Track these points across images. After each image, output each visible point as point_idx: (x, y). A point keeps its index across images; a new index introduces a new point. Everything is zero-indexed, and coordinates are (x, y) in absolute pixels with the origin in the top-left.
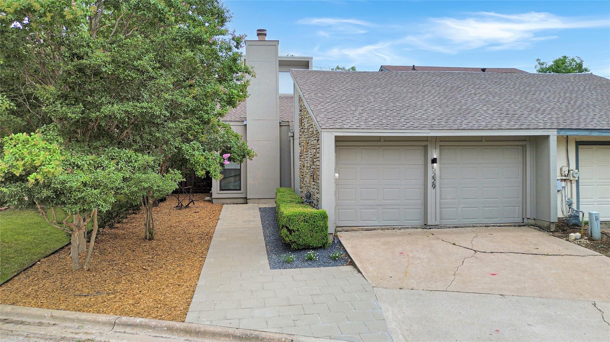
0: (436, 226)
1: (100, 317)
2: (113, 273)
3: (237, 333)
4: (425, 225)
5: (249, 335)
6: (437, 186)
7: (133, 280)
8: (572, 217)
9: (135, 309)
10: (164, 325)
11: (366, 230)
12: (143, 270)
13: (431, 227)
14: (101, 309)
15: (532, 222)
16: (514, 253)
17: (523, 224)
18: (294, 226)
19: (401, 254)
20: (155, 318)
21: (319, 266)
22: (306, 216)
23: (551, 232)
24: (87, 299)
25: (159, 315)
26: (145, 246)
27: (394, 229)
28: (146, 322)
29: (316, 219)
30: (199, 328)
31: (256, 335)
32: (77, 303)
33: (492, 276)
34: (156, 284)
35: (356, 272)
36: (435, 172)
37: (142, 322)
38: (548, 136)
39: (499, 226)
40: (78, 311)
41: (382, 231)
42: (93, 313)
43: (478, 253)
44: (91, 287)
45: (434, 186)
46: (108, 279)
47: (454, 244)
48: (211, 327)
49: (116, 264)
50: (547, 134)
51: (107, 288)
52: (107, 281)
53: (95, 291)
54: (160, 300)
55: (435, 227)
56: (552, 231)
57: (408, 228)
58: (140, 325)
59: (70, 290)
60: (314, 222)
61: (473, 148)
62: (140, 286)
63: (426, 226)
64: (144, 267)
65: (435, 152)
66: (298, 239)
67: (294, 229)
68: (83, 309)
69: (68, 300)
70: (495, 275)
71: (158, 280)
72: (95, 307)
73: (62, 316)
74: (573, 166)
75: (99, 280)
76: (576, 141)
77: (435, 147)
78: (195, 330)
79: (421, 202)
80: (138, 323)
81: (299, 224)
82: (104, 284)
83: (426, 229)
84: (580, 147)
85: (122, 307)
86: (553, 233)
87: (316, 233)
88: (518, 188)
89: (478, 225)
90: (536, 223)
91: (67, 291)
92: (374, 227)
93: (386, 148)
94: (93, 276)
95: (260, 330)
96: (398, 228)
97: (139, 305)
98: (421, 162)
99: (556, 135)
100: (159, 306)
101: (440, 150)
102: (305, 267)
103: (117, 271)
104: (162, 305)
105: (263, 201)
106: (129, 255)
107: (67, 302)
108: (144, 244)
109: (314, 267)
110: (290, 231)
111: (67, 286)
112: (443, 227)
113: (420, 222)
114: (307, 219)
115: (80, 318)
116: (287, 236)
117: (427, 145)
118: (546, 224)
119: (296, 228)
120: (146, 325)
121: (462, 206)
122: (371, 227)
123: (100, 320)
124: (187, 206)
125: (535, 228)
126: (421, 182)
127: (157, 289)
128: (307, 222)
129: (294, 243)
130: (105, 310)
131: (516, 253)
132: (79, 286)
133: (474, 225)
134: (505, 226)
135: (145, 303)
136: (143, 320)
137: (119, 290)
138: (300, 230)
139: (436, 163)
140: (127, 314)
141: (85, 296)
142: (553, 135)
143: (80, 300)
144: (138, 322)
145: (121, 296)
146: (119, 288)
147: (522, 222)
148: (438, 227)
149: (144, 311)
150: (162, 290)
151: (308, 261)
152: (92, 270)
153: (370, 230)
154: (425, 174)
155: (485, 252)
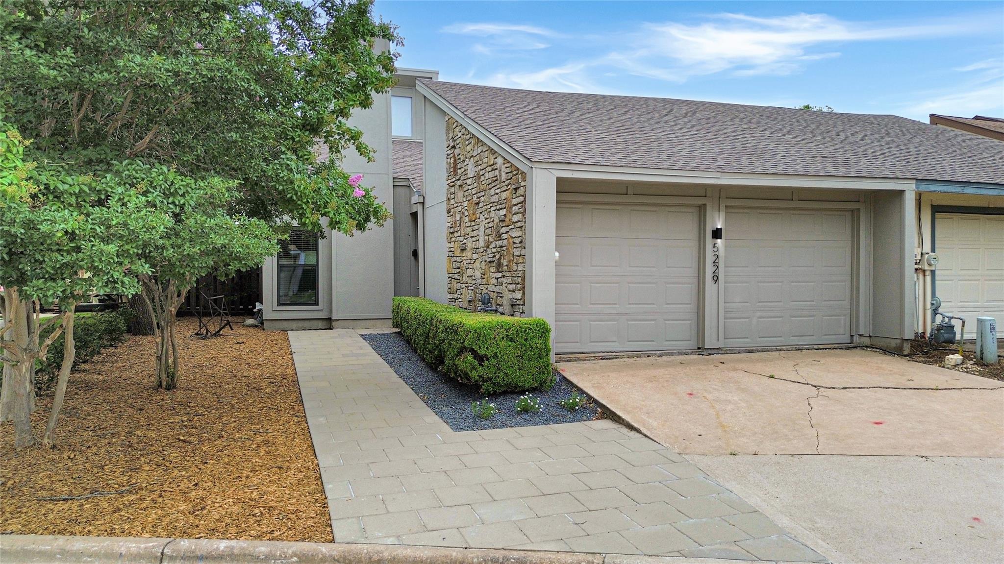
0: (718, 350)
1: (121, 544)
2: (114, 451)
3: (473, 558)
4: (699, 348)
5: (501, 560)
6: (720, 278)
7: (168, 464)
8: (944, 328)
9: (202, 522)
10: (290, 552)
11: (602, 359)
12: (181, 444)
13: (710, 352)
14: (116, 526)
15: (867, 341)
16: (880, 387)
17: (852, 345)
18: (487, 348)
19: (692, 396)
20: (259, 537)
21: (546, 422)
22: (509, 329)
23: (905, 356)
24: (75, 506)
25: (265, 530)
26: (163, 400)
27: (648, 356)
28: (242, 548)
29: (529, 334)
30: (378, 552)
31: (518, 559)
32: (51, 516)
33: (876, 426)
34: (226, 468)
35: (625, 430)
36: (717, 253)
37: (233, 548)
38: (901, 192)
39: (817, 349)
40: (59, 533)
41: (631, 360)
42: (98, 536)
43: (822, 389)
44: (72, 481)
45: (716, 279)
46: (108, 462)
47: (772, 377)
48: (406, 549)
49: (112, 434)
50: (901, 189)
51: (113, 481)
52: (106, 467)
53: (86, 489)
54: (252, 500)
55: (715, 351)
56: (906, 354)
57: (672, 354)
58: (228, 555)
59: (24, 489)
60: (526, 340)
61: (775, 214)
62: (190, 473)
63: (700, 350)
64: (182, 438)
65: (718, 216)
66: (495, 373)
67: (489, 353)
68: (69, 528)
69: (24, 510)
70: (881, 423)
71: (226, 460)
72: (100, 522)
73: (19, 548)
74: (927, 247)
75: (86, 465)
76: (932, 205)
77: (717, 208)
78: (370, 558)
79: (693, 307)
80: (223, 551)
81: (498, 345)
82: (100, 474)
83: (703, 355)
84: (937, 215)
85: (167, 519)
86: (911, 356)
87: (529, 360)
88: (844, 283)
89: (784, 347)
90: (874, 343)
91: (15, 492)
92: (614, 354)
93: (635, 208)
94: (69, 458)
95: (519, 548)
96: (656, 354)
97: (205, 512)
98: (693, 234)
99: (914, 190)
100: (257, 511)
101: (726, 213)
102: (519, 425)
103: (122, 447)
104: (261, 509)
105: (362, 323)
106: (136, 416)
107: (23, 515)
108: (158, 398)
109: (537, 424)
110: (481, 359)
111: (11, 482)
112: (728, 352)
113: (692, 344)
114: (512, 335)
115: (68, 548)
116: (474, 368)
117: (705, 204)
118: (893, 344)
119: (492, 351)
120: (245, 555)
121: (758, 314)
122: (610, 354)
123: (123, 550)
124: (217, 334)
125: (873, 351)
126: (692, 271)
127: (234, 479)
128: (511, 340)
129: (486, 381)
130: (127, 527)
131: (884, 388)
132: (41, 479)
133: (778, 348)
134: (826, 349)
135: (220, 509)
136: (233, 543)
137: (144, 485)
138: (500, 356)
139: (721, 239)
140: (185, 534)
141: (64, 500)
142: (910, 190)
143: (56, 509)
144: (222, 548)
145: (153, 496)
146: (141, 479)
147: (849, 342)
148: (720, 352)
149: (223, 524)
150: (244, 479)
151: (522, 414)
152: (63, 447)
153: (610, 359)
154: (699, 258)
155: (834, 388)
